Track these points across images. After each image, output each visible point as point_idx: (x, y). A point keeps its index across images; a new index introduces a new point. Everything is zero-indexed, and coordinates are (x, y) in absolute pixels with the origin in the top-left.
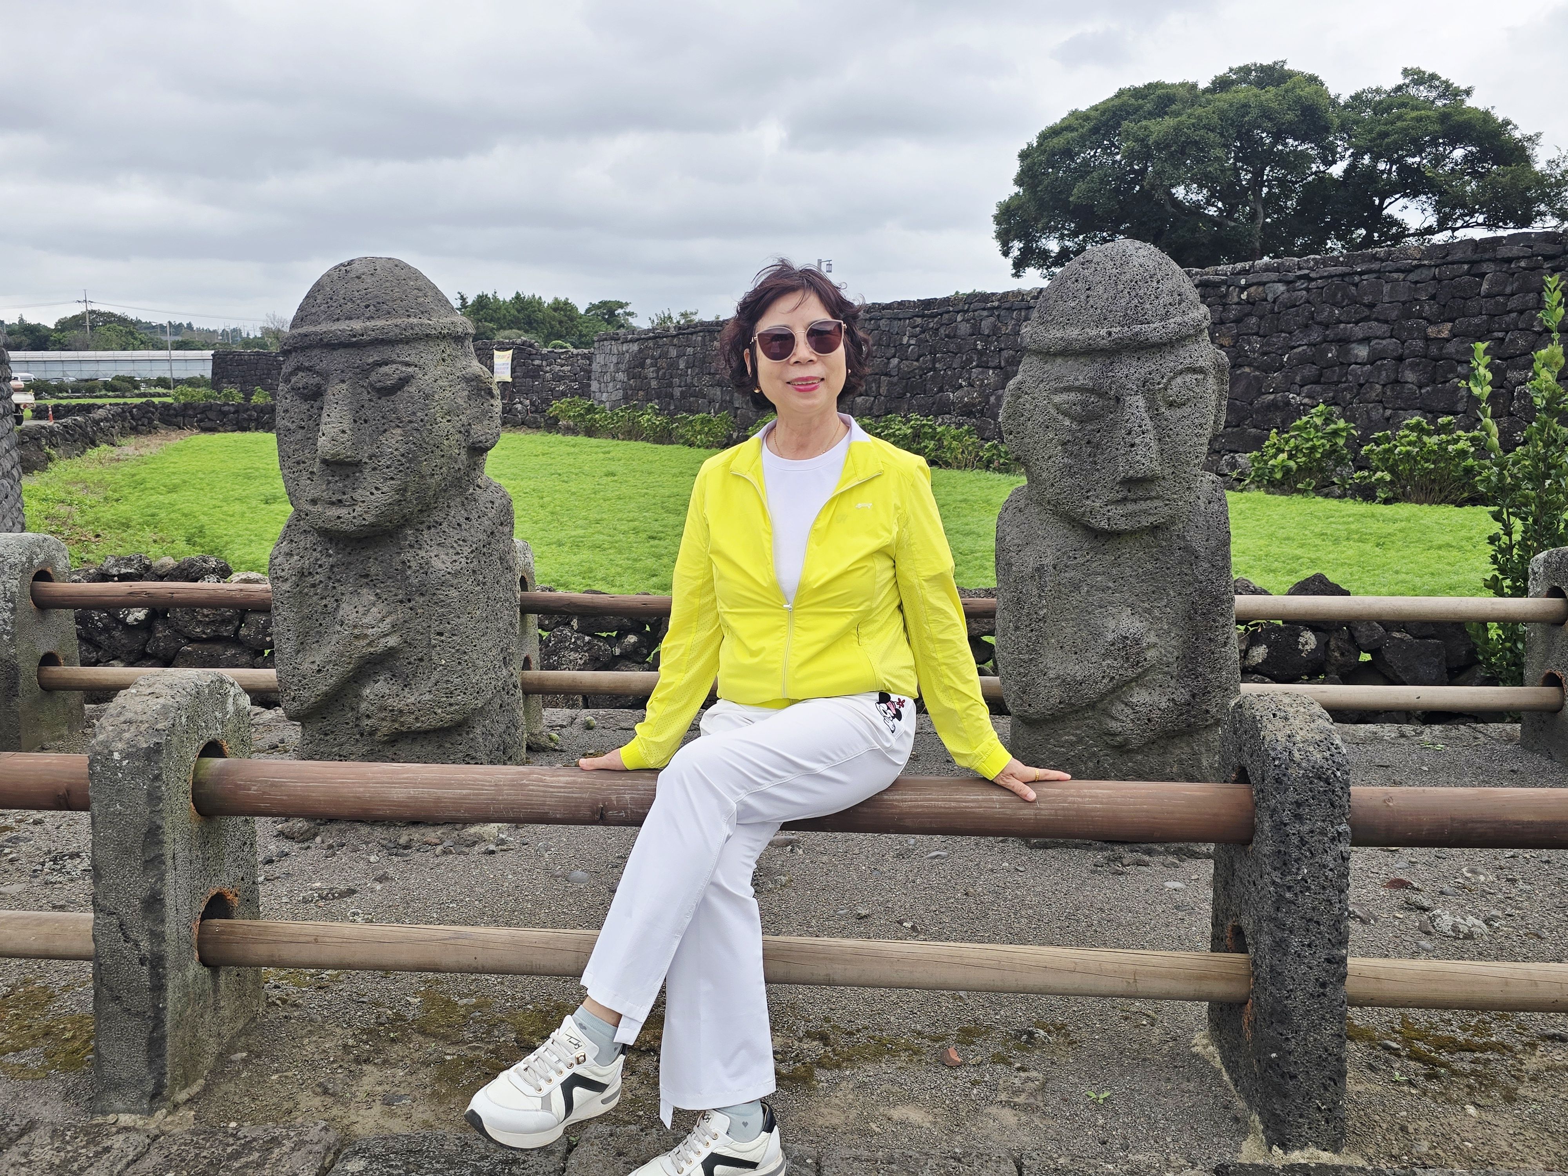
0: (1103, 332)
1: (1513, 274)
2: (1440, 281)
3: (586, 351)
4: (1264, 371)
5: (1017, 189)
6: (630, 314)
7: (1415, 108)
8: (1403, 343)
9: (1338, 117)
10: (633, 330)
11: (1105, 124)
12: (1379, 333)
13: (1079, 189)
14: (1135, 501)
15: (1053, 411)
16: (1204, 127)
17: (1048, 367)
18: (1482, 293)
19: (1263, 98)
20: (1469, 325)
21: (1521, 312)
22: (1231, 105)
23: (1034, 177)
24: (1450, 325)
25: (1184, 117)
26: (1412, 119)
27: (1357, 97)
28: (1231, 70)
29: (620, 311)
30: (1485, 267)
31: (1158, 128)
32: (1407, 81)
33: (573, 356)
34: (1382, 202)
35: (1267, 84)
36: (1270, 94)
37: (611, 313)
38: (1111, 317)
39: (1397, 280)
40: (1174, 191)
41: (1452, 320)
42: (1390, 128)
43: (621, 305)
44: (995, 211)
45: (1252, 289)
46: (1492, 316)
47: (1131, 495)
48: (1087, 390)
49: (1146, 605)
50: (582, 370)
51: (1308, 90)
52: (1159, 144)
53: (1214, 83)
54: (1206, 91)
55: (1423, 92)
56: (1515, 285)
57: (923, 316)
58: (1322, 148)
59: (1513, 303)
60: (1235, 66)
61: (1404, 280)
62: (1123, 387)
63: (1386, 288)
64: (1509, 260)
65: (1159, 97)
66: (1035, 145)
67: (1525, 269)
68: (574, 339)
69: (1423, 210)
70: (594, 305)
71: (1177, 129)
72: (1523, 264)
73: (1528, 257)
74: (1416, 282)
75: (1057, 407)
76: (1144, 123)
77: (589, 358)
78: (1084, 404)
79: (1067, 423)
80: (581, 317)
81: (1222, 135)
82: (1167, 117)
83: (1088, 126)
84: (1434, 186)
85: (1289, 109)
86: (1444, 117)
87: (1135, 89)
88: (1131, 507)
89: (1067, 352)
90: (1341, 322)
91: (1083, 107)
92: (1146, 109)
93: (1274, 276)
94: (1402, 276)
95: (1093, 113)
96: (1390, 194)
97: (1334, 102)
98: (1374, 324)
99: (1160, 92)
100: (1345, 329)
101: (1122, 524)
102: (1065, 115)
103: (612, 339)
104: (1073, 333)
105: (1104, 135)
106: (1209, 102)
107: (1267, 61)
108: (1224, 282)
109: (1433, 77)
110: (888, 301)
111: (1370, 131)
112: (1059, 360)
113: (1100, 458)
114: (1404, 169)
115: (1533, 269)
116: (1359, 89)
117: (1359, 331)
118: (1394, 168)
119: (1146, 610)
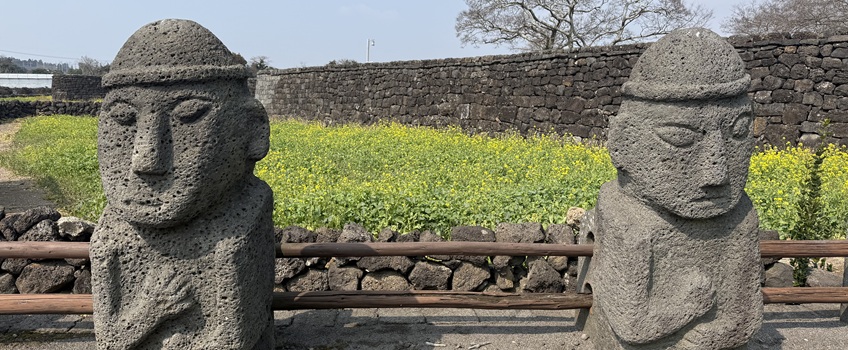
14: (710, 199)
17: (652, 109)
38: (701, 77)
47: (707, 195)
48: (684, 126)
49: (709, 266)
62: (709, 124)
75: (660, 136)
88: (707, 203)
89: (668, 100)
101: (700, 214)
104: (674, 87)
112: (662, 105)
113: (689, 171)
119: (709, 269)
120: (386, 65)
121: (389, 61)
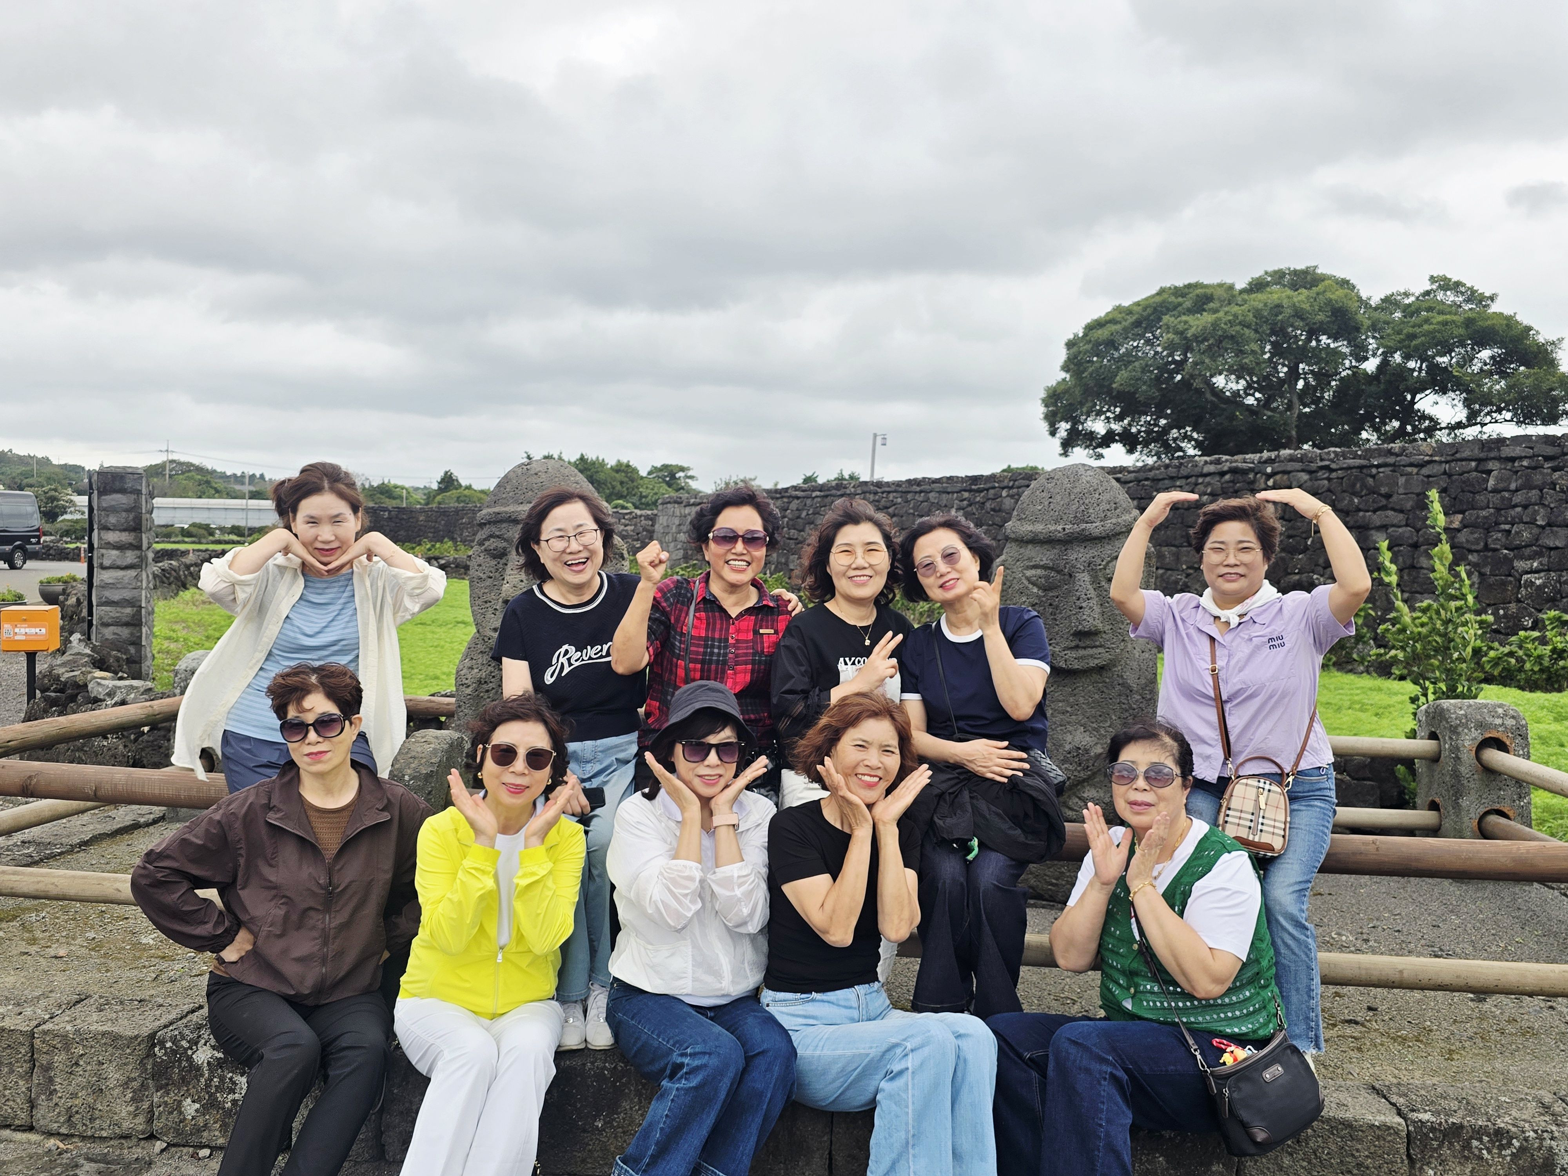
0: (1060, 528)
1: (1517, 472)
2: (1450, 476)
3: (649, 512)
4: (1289, 552)
5: (1063, 375)
6: (691, 477)
7: (1440, 313)
8: (1418, 531)
9: (1369, 318)
10: (696, 494)
11: (1147, 318)
12: (1395, 521)
13: (1123, 375)
14: (1085, 648)
15: (1026, 582)
16: (1240, 323)
17: (1022, 550)
18: (1489, 489)
19: (1295, 300)
20: (1478, 517)
21: (1525, 507)
22: (1265, 305)
23: (1079, 364)
24: (1460, 516)
25: (1221, 314)
26: (1438, 323)
27: (1386, 300)
28: (1266, 273)
29: (680, 474)
30: (1491, 465)
31: (1197, 322)
32: (1434, 287)
33: (636, 517)
34: (1413, 398)
35: (1301, 287)
36: (1302, 297)
37: (673, 476)
38: (1065, 518)
39: (1410, 474)
40: (1214, 380)
41: (1462, 512)
42: (1418, 330)
43: (682, 469)
44: (1043, 394)
45: (1278, 477)
46: (1498, 510)
47: (1081, 644)
48: (1049, 568)
49: (1094, 725)
50: (644, 530)
51: (1338, 294)
52: (1197, 337)
53: (1250, 284)
54: (1242, 291)
55: (1450, 297)
56: (1520, 482)
57: (970, 491)
58: (1356, 346)
59: (1518, 498)
60: (1270, 269)
61: (1417, 474)
62: (1074, 567)
63: (1402, 480)
64: (1512, 460)
65: (1197, 296)
66: (1081, 335)
67: (1527, 468)
68: (635, 499)
69: (1453, 406)
70: (656, 468)
71: (1215, 325)
72: (1525, 463)
73: (1529, 457)
74: (1428, 476)
75: (1028, 579)
76: (1184, 318)
77: (653, 519)
78: (1047, 578)
79: (1035, 590)
80: (642, 478)
81: (1256, 331)
82: (1205, 314)
83: (1131, 319)
84: (1461, 385)
85: (1320, 310)
86: (1469, 322)
87: (1176, 287)
88: (1082, 652)
89: (1034, 541)
90: (1360, 510)
91: (1126, 303)
92: (1184, 306)
93: (1298, 466)
94: (1415, 470)
95: (1135, 308)
96: (1423, 390)
97: (1365, 304)
98: (1390, 513)
99: (1199, 291)
100: (1364, 516)
101: (1076, 666)
102: (1109, 309)
103: (676, 502)
104: (1039, 527)
105: (1146, 328)
106: (1245, 301)
107: (1300, 266)
108: (1251, 470)
109: (1458, 284)
110: (938, 476)
111: (1399, 333)
112: (1030, 546)
113: (1059, 617)
114: (1434, 368)
115: (1535, 468)
116: (1389, 293)
117: (1376, 519)
118: (1424, 365)
119: (1095, 729)
120: (899, 484)
121: (904, 479)
